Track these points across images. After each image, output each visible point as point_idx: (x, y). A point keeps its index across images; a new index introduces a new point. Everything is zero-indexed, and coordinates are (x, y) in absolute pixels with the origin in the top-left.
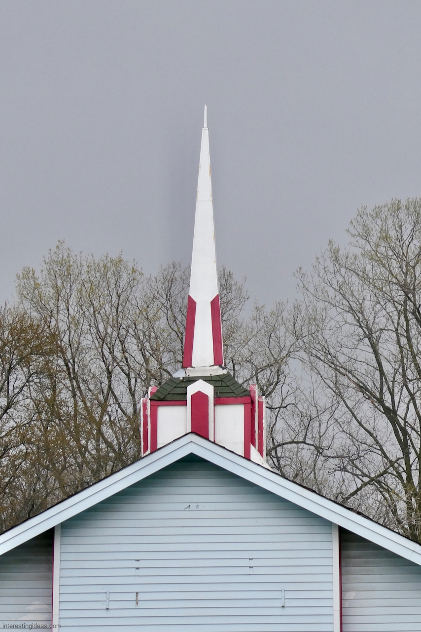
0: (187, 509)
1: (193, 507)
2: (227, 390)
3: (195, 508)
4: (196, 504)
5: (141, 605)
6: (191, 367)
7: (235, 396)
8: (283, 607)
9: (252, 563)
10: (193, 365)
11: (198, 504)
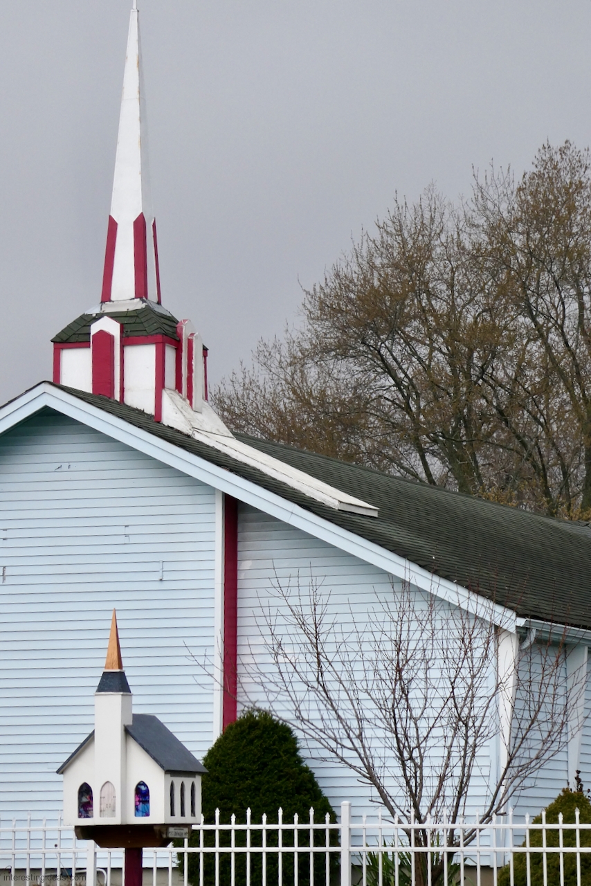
0: (57, 470)
1: (65, 467)
2: (140, 327)
3: (67, 469)
4: (67, 464)
5: (9, 580)
6: (110, 301)
7: (147, 334)
8: (161, 580)
9: (128, 531)
10: (112, 298)
11: (70, 464)
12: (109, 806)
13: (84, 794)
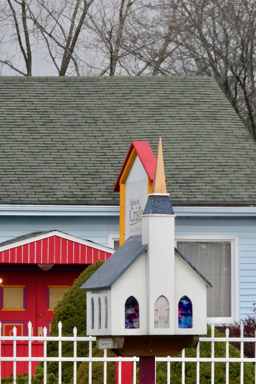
12: (161, 318)
13: (130, 306)
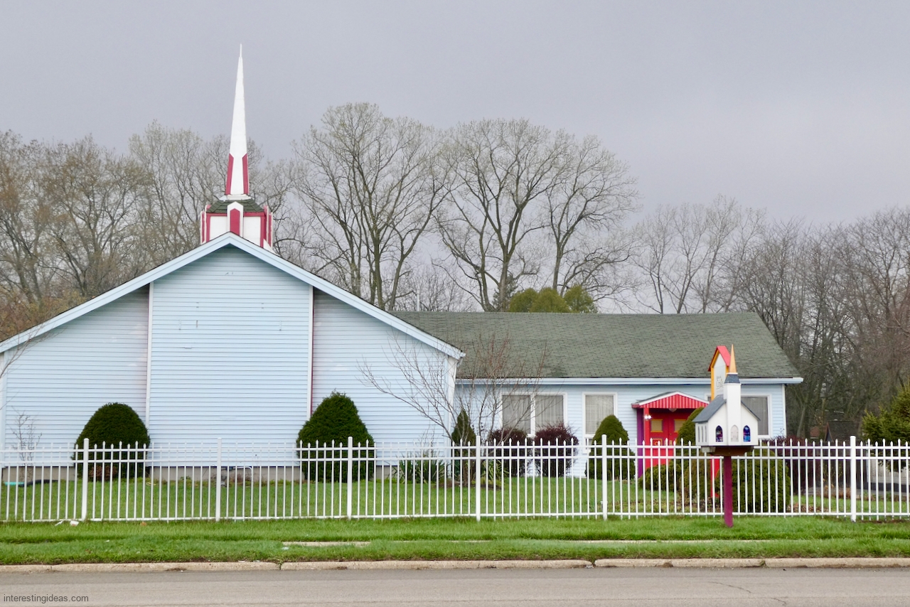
0: (227, 275)
2: (251, 208)
3: (231, 275)
4: (232, 272)
5: (199, 327)
7: (255, 212)
8: (280, 330)
9: (263, 306)
10: (231, 193)
12: (735, 436)
13: (718, 431)
